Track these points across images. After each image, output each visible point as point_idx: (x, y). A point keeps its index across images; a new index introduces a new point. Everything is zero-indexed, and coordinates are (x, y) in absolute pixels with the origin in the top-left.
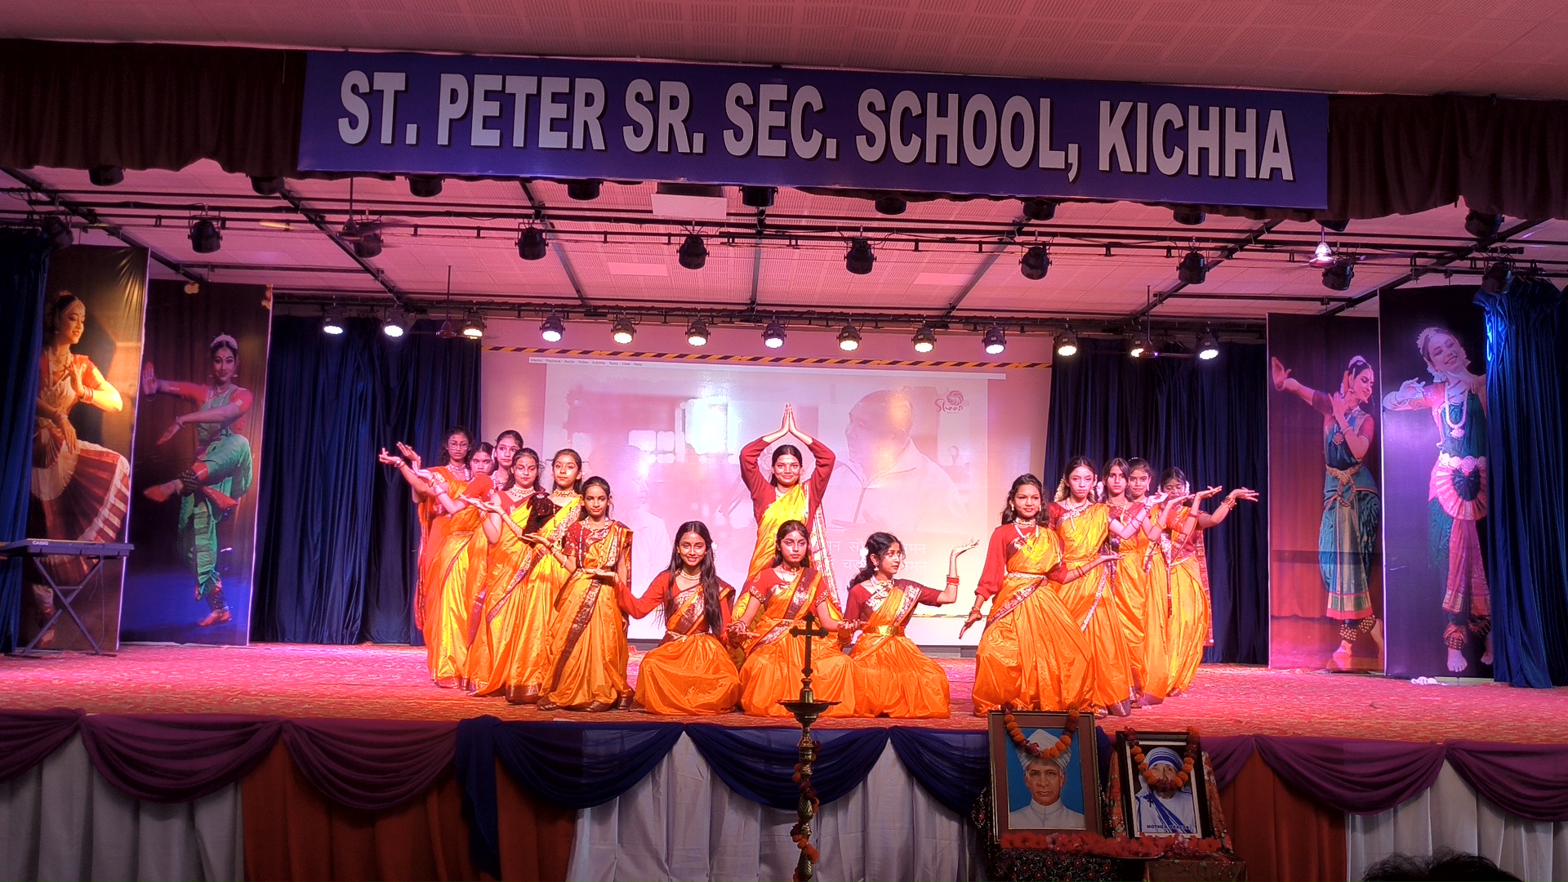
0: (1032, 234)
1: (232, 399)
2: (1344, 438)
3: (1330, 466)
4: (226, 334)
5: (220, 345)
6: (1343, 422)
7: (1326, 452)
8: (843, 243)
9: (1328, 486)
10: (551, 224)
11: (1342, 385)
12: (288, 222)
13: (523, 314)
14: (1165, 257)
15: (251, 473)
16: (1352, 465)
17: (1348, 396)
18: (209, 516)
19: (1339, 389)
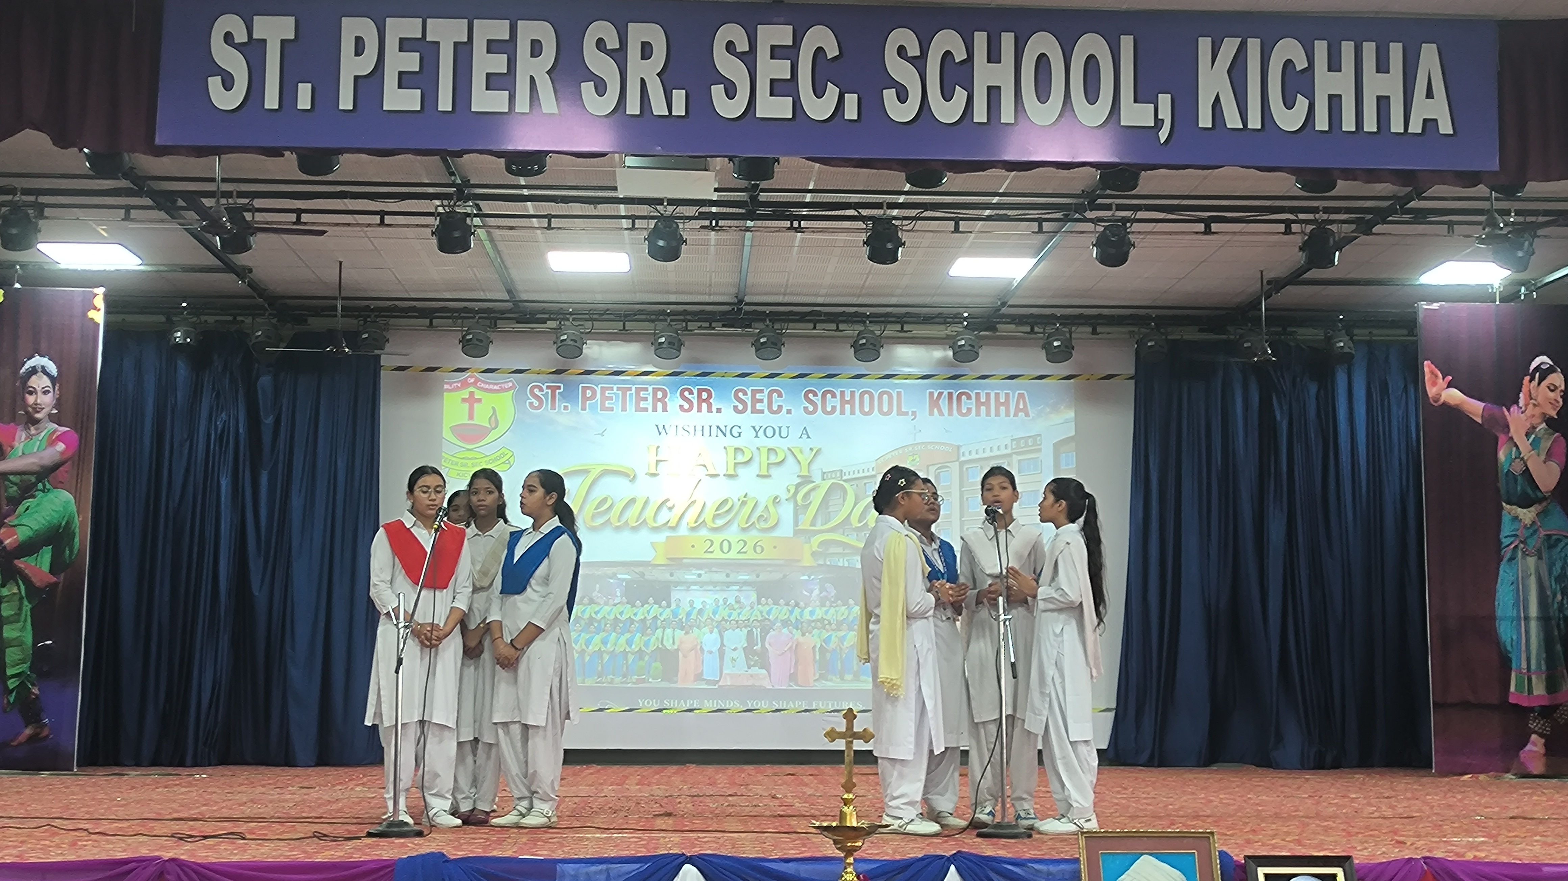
0: (1108, 207)
1: (52, 443)
2: (1526, 466)
3: (1507, 503)
4: (41, 356)
5: (33, 371)
6: (1524, 445)
7: (1502, 484)
8: (860, 225)
9: (1507, 529)
10: (478, 206)
11: (1521, 395)
12: (128, 208)
13: (435, 322)
14: (1285, 233)
15: (77, 540)
16: (1539, 501)
17: (1530, 410)
18: (21, 598)
19: (1516, 402)
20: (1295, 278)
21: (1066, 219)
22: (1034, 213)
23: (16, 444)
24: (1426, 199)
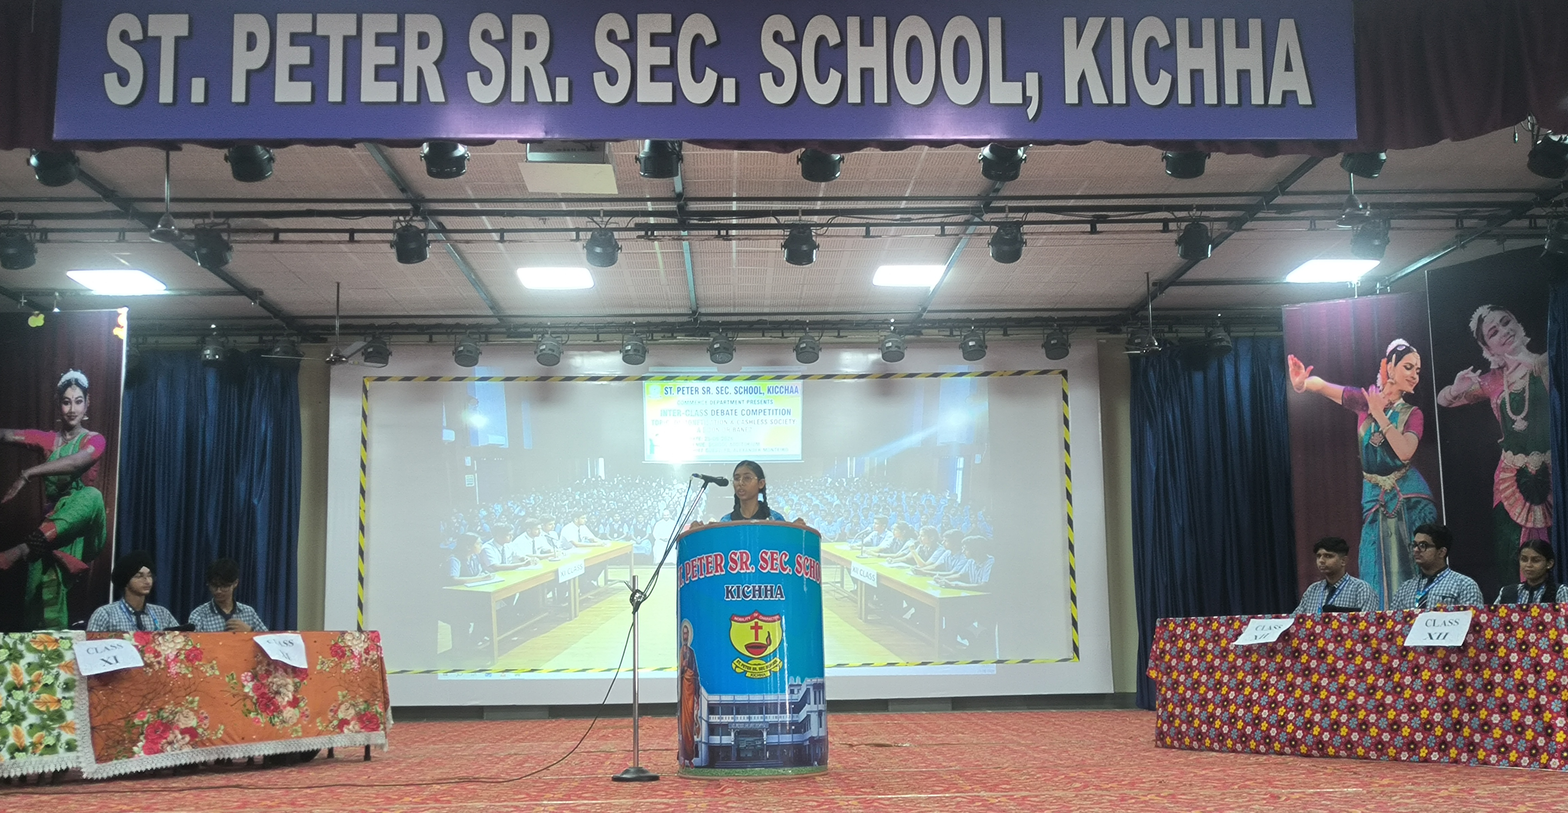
0: (1001, 210)
1: (83, 446)
2: (1385, 438)
3: (1368, 472)
4: (75, 370)
5: (69, 384)
6: (1383, 420)
7: (1363, 456)
9: (1368, 494)
11: (1379, 376)
12: (122, 231)
13: (435, 337)
14: (1162, 231)
15: (105, 531)
16: (1397, 468)
17: (1387, 389)
18: (59, 585)
19: (1374, 382)
20: (1175, 279)
21: (967, 223)
22: (938, 218)
23: (55, 448)
24: (1288, 194)
